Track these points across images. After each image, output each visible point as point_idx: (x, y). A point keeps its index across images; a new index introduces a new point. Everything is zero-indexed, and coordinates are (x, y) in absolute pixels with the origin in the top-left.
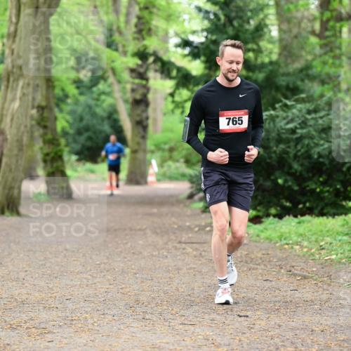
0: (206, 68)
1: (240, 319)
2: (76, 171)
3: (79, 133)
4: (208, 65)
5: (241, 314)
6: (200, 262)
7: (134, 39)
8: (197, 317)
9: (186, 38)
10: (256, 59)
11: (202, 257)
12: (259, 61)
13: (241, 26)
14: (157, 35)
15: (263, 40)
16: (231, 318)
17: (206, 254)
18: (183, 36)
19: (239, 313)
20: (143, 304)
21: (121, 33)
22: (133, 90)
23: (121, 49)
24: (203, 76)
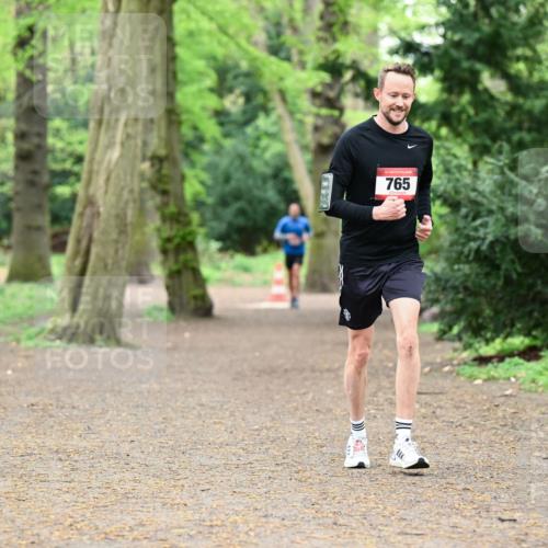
0: (444, 90)
1: (502, 526)
2: (218, 268)
3: (224, 202)
4: (446, 84)
5: (504, 517)
6: (432, 427)
7: (319, 39)
8: (428, 521)
9: (408, 39)
10: (531, 73)
11: (437, 418)
12: (536, 77)
13: (504, 17)
14: (358, 33)
15: (543, 41)
16: (486, 523)
17: (443, 412)
18: (403, 34)
19: (499, 515)
20: (334, 498)
21: (295, 30)
22: (317, 129)
23: (295, 58)
24: (437, 103)
